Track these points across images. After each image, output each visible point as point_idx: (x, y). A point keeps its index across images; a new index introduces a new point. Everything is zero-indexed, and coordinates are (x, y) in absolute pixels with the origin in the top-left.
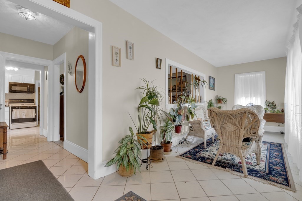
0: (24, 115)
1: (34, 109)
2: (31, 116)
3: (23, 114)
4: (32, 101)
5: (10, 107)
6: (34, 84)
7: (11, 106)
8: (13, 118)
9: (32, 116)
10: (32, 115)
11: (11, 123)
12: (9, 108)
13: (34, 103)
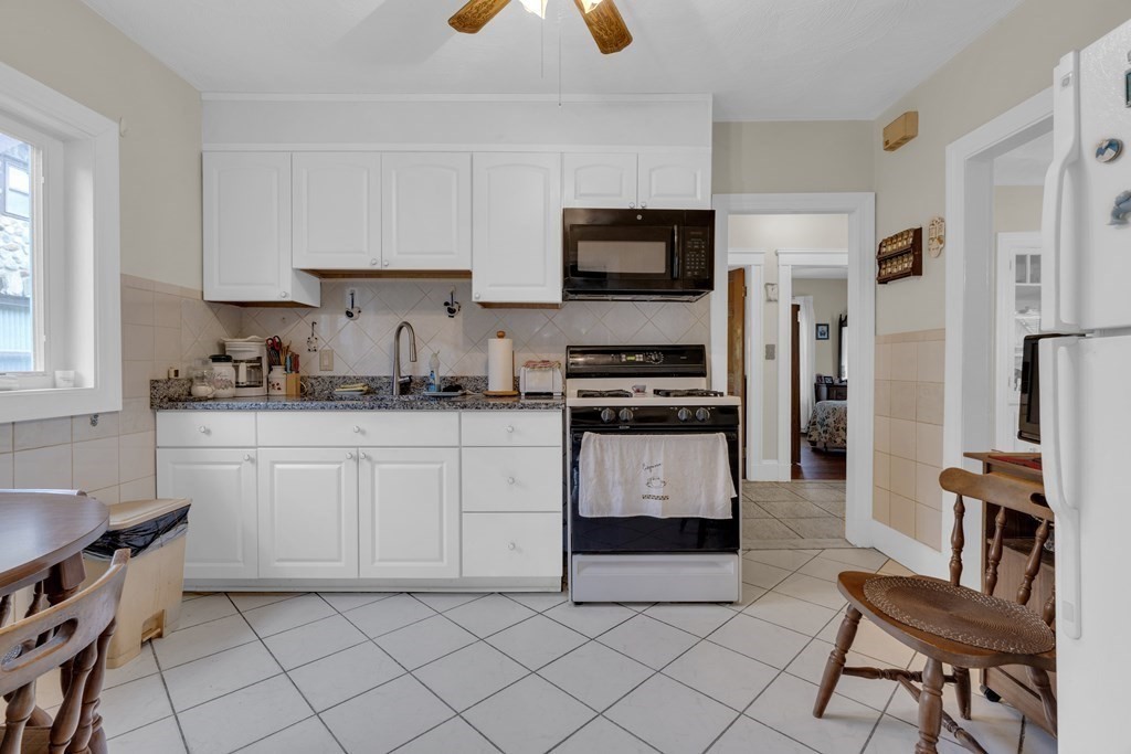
0: (654, 492)
1: (721, 436)
2: (703, 501)
3: (645, 475)
4: (689, 359)
5: (564, 411)
6: (711, 214)
7: (573, 401)
8: (584, 512)
9: (711, 507)
10: (711, 493)
11: (573, 553)
12: (560, 414)
13: (703, 374)
